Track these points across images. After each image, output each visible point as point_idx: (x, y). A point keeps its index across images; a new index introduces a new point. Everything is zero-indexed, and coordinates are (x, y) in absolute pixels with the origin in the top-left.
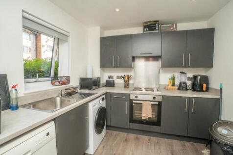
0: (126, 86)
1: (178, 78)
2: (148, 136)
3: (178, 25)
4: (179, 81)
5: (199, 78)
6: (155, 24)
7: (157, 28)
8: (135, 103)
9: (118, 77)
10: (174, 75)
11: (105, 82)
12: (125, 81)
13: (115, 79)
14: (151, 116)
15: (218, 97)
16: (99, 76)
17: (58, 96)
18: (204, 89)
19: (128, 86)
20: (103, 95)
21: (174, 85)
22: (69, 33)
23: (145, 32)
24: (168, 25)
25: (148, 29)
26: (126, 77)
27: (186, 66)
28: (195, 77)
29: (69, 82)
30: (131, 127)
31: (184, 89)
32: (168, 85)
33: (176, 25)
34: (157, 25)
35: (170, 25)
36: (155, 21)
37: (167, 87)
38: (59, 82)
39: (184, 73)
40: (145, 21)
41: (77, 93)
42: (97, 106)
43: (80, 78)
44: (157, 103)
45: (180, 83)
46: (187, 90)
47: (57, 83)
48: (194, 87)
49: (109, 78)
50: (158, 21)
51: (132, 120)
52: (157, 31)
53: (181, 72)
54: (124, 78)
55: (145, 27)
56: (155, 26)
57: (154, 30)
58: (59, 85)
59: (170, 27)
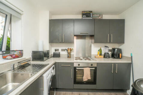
0: (69, 56)
1: (104, 50)
2: (87, 92)
3: (103, 16)
4: (104, 52)
5: (116, 50)
6: (90, 13)
7: (92, 16)
8: (78, 69)
9: (63, 50)
10: (101, 48)
11: (52, 53)
12: (68, 53)
13: (60, 51)
14: (90, 78)
15: (130, 62)
16: (48, 49)
17: (10, 70)
18: (120, 57)
19: (70, 56)
20: (54, 64)
21: (101, 55)
22: (22, 11)
23: (83, 18)
24: (97, 15)
25: (85, 16)
26: (69, 50)
27: (110, 42)
28: (114, 49)
29: (22, 55)
30: (75, 88)
31: (108, 57)
32: (97, 55)
33: (102, 15)
34: (91, 14)
35: (98, 15)
36: (90, 11)
37: (97, 56)
38: (11, 56)
39: (107, 47)
40: (83, 11)
41: (30, 64)
42: (49, 75)
43: (33, 52)
44: (94, 68)
45: (105, 53)
46: (109, 57)
47: (9, 57)
48: (113, 56)
49: (56, 50)
50: (92, 12)
51: (76, 82)
52: (92, 18)
53: (105, 46)
54: (67, 51)
55: (83, 14)
56: (90, 15)
57: (89, 17)
58: (11, 59)
59: (99, 16)
